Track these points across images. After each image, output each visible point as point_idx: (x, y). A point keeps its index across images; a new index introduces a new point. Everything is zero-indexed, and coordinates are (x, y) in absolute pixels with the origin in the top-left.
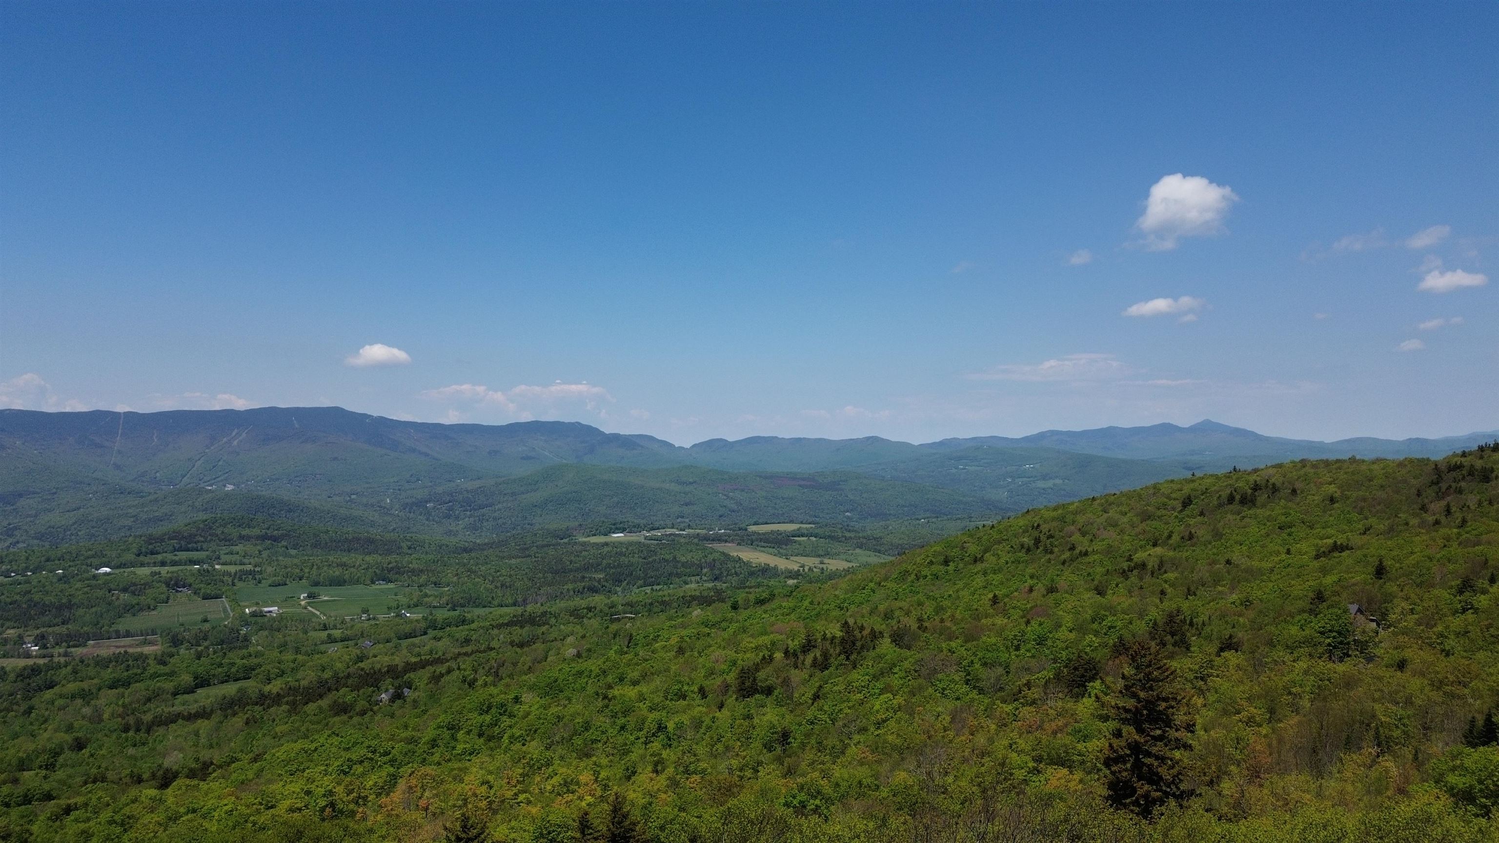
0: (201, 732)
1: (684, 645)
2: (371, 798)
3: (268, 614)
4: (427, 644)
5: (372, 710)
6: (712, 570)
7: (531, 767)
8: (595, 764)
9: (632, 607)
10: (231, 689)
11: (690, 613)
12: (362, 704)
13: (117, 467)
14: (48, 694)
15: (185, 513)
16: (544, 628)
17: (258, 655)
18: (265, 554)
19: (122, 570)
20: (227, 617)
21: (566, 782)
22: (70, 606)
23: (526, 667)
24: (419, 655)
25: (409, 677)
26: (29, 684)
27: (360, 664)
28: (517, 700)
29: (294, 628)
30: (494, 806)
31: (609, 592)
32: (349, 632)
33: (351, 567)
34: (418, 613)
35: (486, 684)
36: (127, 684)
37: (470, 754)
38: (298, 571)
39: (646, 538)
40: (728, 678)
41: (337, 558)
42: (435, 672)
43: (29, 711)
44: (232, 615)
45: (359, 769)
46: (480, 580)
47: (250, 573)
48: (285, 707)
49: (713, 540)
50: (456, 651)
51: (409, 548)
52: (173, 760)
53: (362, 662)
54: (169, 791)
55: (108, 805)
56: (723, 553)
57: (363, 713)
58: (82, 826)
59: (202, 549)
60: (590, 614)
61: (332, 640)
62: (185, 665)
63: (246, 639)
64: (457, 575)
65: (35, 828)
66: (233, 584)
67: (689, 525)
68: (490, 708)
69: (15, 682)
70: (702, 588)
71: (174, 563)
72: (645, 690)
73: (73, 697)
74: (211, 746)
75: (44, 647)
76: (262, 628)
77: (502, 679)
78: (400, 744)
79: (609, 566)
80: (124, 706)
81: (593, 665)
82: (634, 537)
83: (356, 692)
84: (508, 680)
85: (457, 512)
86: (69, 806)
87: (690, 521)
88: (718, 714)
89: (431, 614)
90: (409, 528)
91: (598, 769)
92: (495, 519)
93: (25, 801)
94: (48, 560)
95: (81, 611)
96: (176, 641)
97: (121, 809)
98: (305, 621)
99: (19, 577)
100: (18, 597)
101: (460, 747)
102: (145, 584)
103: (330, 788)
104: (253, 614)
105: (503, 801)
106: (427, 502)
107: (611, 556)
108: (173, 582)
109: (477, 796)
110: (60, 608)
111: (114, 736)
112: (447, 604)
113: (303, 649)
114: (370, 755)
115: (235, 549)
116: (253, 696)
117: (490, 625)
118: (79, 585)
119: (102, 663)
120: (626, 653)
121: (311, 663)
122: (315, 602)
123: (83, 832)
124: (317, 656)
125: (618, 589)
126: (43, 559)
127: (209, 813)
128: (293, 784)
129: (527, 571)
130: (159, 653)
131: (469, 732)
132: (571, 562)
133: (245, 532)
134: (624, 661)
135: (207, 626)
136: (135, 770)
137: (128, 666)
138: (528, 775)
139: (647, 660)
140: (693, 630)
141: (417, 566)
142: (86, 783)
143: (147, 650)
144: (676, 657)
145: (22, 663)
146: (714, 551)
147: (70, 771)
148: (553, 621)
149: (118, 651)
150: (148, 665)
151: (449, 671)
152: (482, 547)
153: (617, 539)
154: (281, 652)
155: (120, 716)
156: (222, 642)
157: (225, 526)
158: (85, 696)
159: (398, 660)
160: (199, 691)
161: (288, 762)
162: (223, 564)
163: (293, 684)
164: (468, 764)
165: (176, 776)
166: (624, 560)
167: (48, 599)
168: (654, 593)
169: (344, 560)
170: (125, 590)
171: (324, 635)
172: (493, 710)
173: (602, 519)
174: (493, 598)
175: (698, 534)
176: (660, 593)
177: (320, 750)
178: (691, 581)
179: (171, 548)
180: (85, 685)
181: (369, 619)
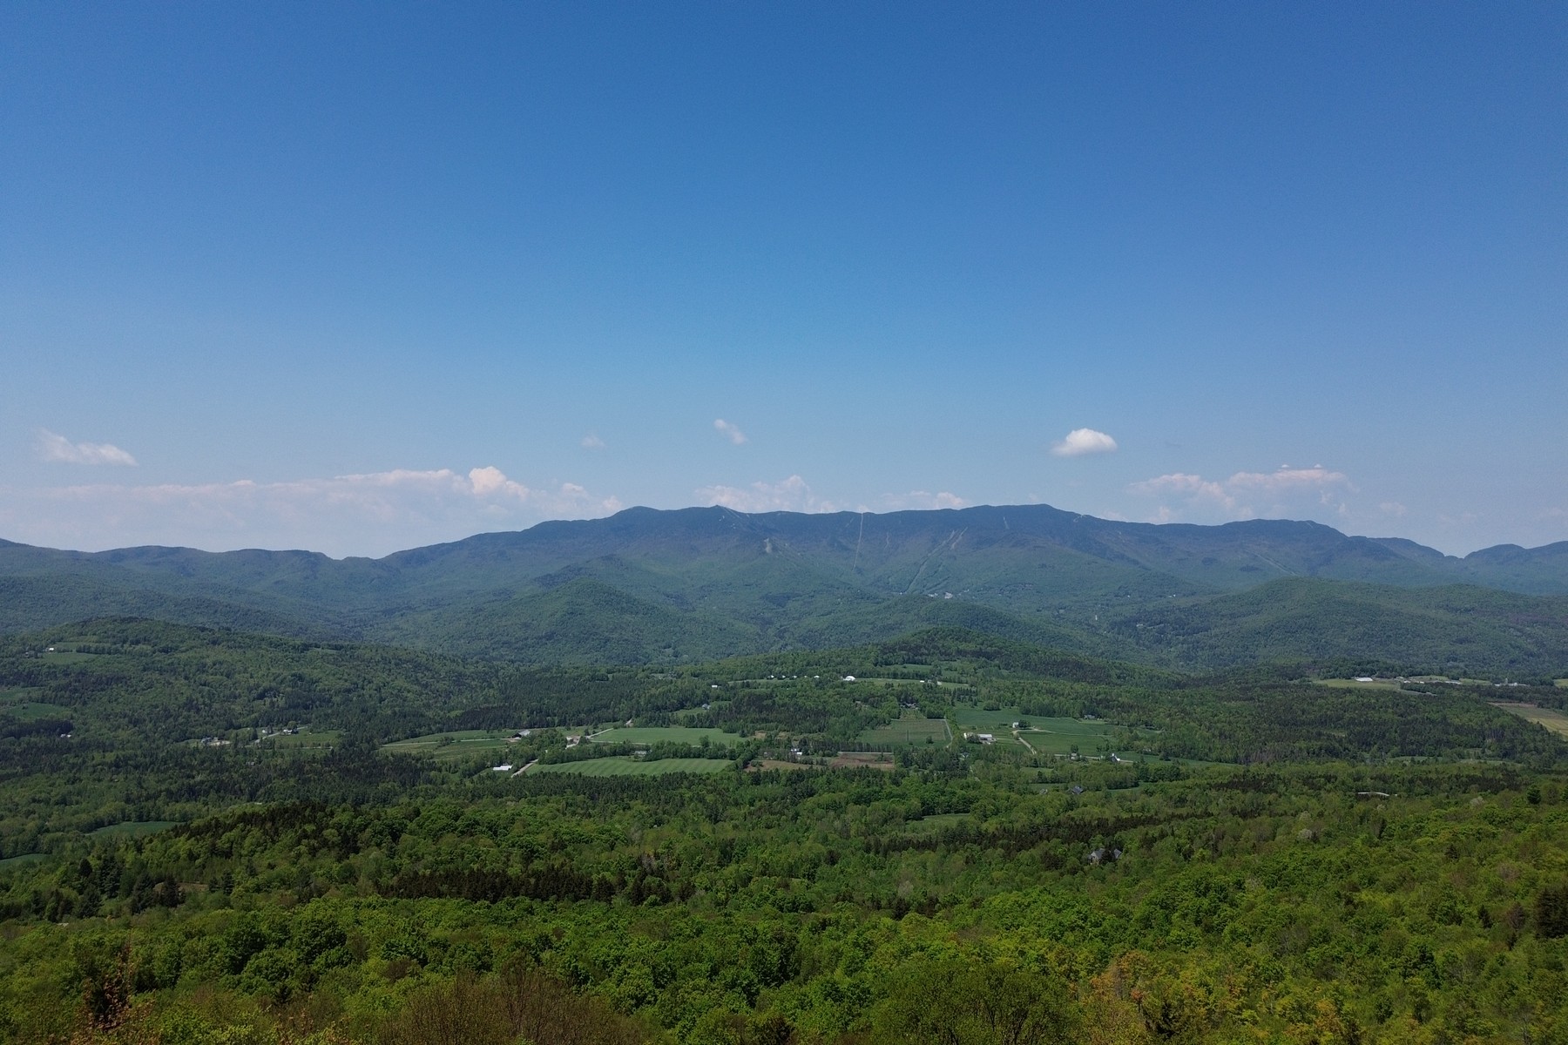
0: (928, 864)
1: (1457, 845)
2: (1082, 973)
3: (983, 742)
4: (1138, 799)
5: (1082, 869)
6: (1498, 741)
7: (1256, 977)
8: (1337, 990)
9: (1385, 782)
10: (952, 821)
11: (1467, 801)
12: (1072, 861)
13: (860, 571)
14: (810, 802)
15: (912, 622)
16: (1271, 797)
17: (976, 786)
18: (980, 671)
19: (863, 679)
20: (948, 740)
21: (1300, 1006)
22: (825, 713)
23: (1249, 845)
24: (1130, 810)
25: (1120, 836)
26: (795, 789)
27: (1070, 813)
28: (1239, 885)
29: (1007, 761)
30: (1214, 1017)
31: (1354, 757)
32: (1058, 773)
33: (1059, 695)
34: (1129, 759)
35: (1203, 858)
36: (868, 802)
37: (1186, 945)
38: (1009, 694)
39: (1403, 686)
40: (1523, 903)
41: (1047, 684)
42: (1147, 834)
43: (796, 817)
44: (952, 738)
45: (1070, 937)
46: (1195, 725)
47: (967, 692)
48: (1000, 851)
49: (1501, 697)
50: (1170, 812)
51: (1119, 677)
52: (906, 890)
53: (1072, 810)
54: (902, 923)
55: (855, 927)
56: (1516, 718)
57: (1074, 872)
58: (836, 944)
59: (926, 663)
60: (1329, 786)
61: (1042, 780)
62: (914, 788)
63: (965, 768)
64: (1170, 715)
65: (800, 937)
66: (953, 704)
67: (1465, 672)
68: (1207, 889)
69: (786, 786)
70: (1484, 766)
71: (904, 676)
72: (1402, 899)
73: (827, 808)
74: (937, 883)
75: (806, 753)
76: (978, 757)
77: (1221, 855)
78: (1110, 916)
79: (1352, 721)
80: (866, 824)
81: (1333, 854)
82: (1386, 685)
83: (1067, 845)
84: (1227, 857)
85: (1169, 636)
86: (825, 920)
87: (1466, 666)
88: (1509, 955)
89: (1143, 761)
90: (1118, 653)
91: (1341, 998)
92: (1212, 647)
93: (793, 908)
94: (808, 664)
95: (833, 719)
96: (906, 761)
97: (864, 932)
98: (1017, 753)
99: (788, 680)
100: (787, 700)
101: (1175, 932)
102: (881, 696)
103: (1042, 952)
104: (971, 740)
105: (1224, 1014)
106: (1137, 621)
107: (1356, 709)
108: (903, 697)
109: (1194, 1000)
110: (818, 714)
111: (859, 854)
112: (1160, 752)
113: (1016, 787)
114: (1080, 922)
115: (955, 664)
116: (972, 832)
117: (1208, 784)
118: (831, 692)
119: (850, 776)
120: (1377, 845)
121: (1023, 804)
122: (1026, 733)
123: (836, 950)
124: (1029, 796)
125: (1367, 755)
126: (805, 663)
127: (936, 955)
128: (1008, 940)
129: (1250, 718)
130: (893, 771)
131: (1184, 916)
132: (1303, 712)
133: (962, 646)
134: (1374, 855)
135: (931, 748)
136: (875, 894)
137: (869, 782)
138: (1253, 987)
139: (1406, 860)
140: (1472, 827)
141: (1126, 700)
142: (837, 900)
143: (884, 767)
144: (1447, 861)
145: (791, 767)
146: (1503, 713)
147: (826, 885)
148: (1282, 788)
149: (861, 764)
150: (885, 784)
151: (1163, 836)
152: (1197, 683)
153: (1364, 685)
154: (995, 787)
155: (863, 834)
156: (944, 768)
157: (944, 638)
158: (836, 807)
159: (1109, 813)
160: (926, 818)
161: (1002, 914)
162: (944, 681)
163: (1007, 825)
164: (1184, 956)
165: (908, 909)
166: (1374, 716)
167: (810, 704)
168: (1416, 767)
169: (1053, 686)
170: (865, 701)
171: (1035, 771)
172: (1212, 893)
173: (1345, 656)
174: (1210, 749)
175: (1478, 686)
176: (1424, 768)
177: (1032, 906)
178: (1468, 754)
179: (901, 659)
180: (836, 796)
181: (1078, 760)
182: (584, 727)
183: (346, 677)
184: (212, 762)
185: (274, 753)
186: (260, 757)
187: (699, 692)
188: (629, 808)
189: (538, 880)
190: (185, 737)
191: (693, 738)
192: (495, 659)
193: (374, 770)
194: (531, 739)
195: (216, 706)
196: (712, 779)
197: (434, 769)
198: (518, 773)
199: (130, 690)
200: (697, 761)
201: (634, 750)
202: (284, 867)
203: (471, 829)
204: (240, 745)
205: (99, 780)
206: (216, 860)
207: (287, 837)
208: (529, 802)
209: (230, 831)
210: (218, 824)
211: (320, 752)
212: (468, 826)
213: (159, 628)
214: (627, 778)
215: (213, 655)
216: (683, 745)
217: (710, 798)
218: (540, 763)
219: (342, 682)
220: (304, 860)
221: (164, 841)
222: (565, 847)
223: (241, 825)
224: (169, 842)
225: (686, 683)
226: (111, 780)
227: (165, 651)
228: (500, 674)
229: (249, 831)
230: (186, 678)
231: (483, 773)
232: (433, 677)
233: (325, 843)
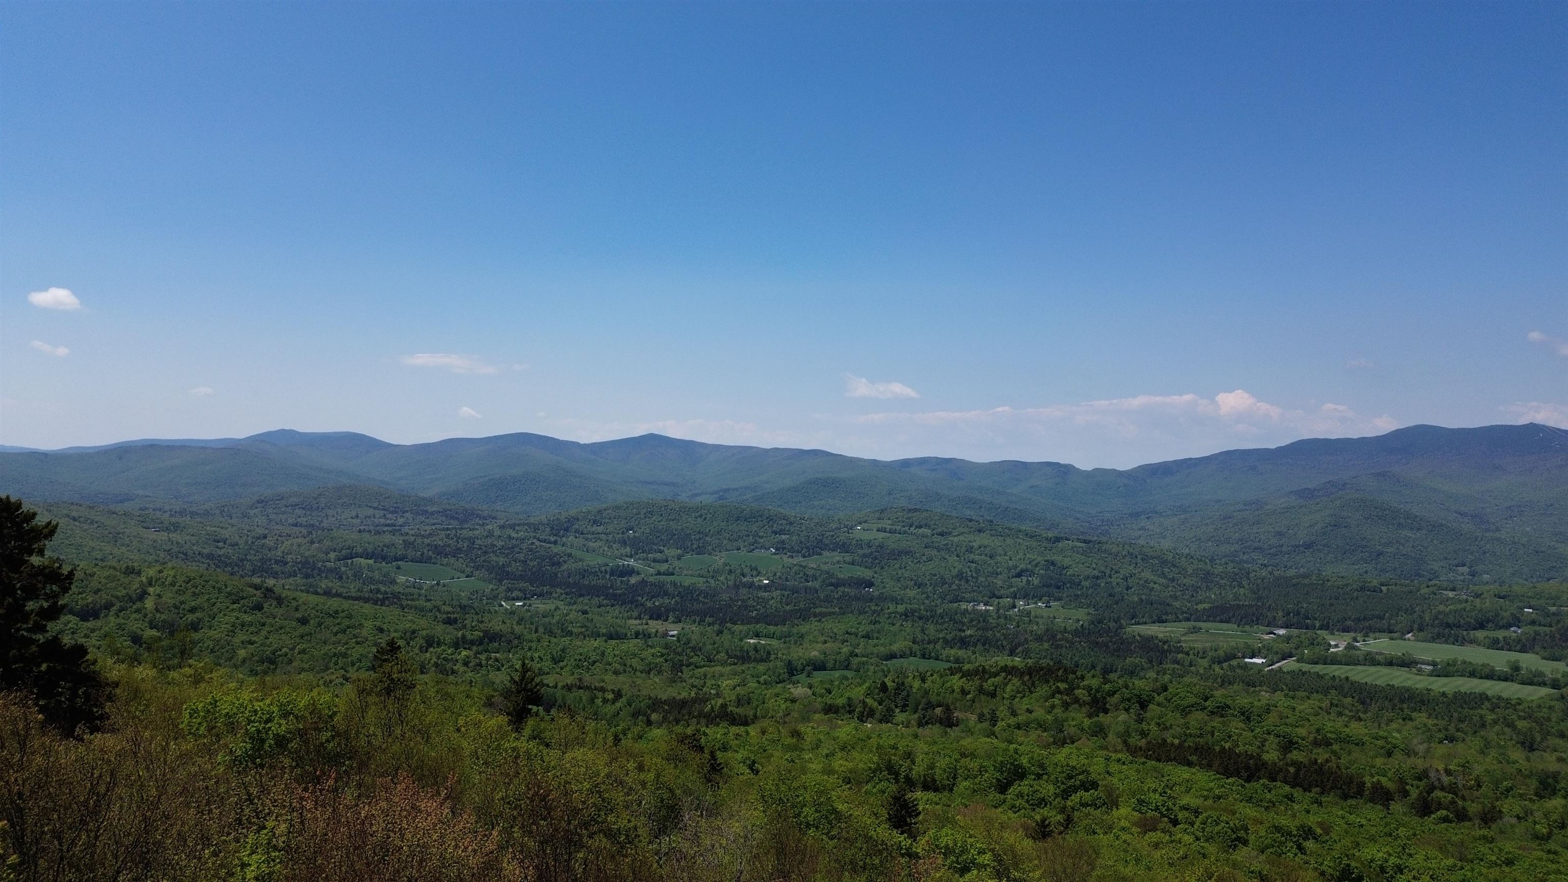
182: (1352, 634)
183: (1094, 566)
184: (979, 621)
185: (1030, 621)
186: (1018, 623)
187: (1506, 614)
188: (1411, 719)
189: (1298, 770)
190: (956, 600)
191: (1500, 660)
192: (1247, 562)
193: (1123, 647)
194: (1288, 639)
195: (981, 579)
196: (1525, 705)
197: (1182, 652)
198: (1273, 667)
199: (915, 561)
200: (1503, 684)
201: (1416, 663)
202: (1039, 713)
203: (1221, 710)
204: (1001, 611)
205: (893, 625)
206: (983, 697)
207: (1043, 690)
208: (1286, 696)
209: (995, 677)
210: (984, 671)
211: (1071, 625)
212: (1218, 707)
213: (936, 518)
214: (1408, 690)
215: (978, 540)
216: (1483, 665)
217: (1521, 724)
218: (1298, 661)
219: (1090, 570)
220: (1058, 711)
221: (941, 676)
222: (1331, 744)
223: (1003, 674)
224: (946, 678)
225: (1488, 604)
226: (902, 625)
227: (941, 534)
228: (1252, 575)
229: (1010, 680)
230: (958, 556)
231: (1234, 663)
232: (1179, 573)
233: (1077, 700)
